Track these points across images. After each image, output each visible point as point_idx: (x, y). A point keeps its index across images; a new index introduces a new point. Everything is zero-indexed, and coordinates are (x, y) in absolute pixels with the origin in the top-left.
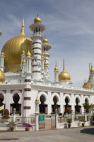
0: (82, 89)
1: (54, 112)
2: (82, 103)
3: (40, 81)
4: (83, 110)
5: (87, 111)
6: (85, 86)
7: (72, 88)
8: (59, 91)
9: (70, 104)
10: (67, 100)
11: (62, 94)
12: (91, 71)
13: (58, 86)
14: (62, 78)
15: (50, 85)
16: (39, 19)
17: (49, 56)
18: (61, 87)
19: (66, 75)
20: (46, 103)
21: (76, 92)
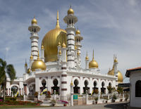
0: (107, 76)
1: (85, 92)
2: (106, 85)
3: (73, 69)
4: (107, 91)
5: (110, 92)
6: (110, 73)
7: (100, 74)
8: (89, 76)
9: (97, 86)
10: (95, 84)
11: (91, 79)
12: (115, 61)
13: (88, 72)
14: (92, 66)
15: (81, 72)
16: (72, 10)
17: (81, 46)
18: (91, 73)
19: (95, 63)
20: (78, 86)
21: (102, 78)
